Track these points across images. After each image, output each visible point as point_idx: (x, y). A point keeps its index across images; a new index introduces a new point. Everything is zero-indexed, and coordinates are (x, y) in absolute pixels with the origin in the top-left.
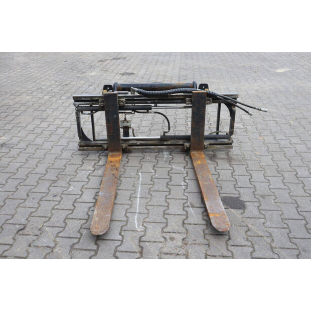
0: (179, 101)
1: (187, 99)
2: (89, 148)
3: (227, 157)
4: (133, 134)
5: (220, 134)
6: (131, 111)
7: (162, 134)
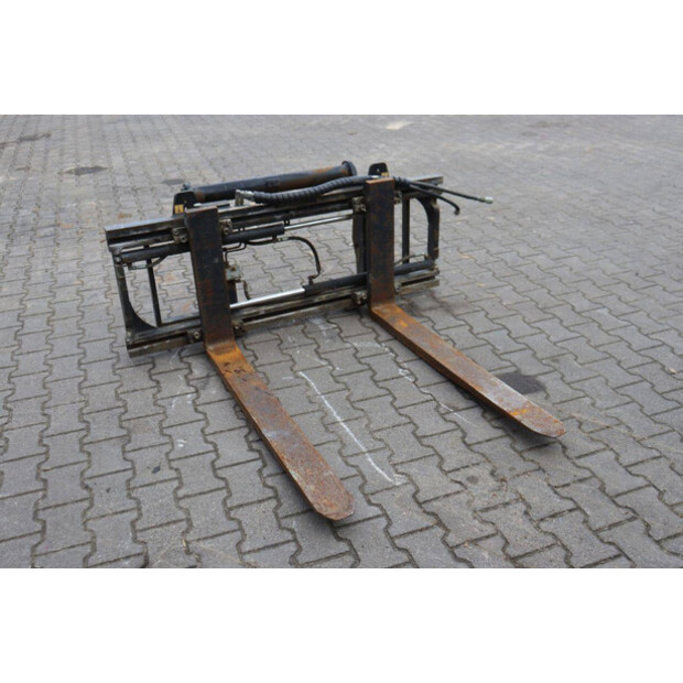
0: (337, 206)
1: (356, 199)
2: (155, 345)
3: (434, 304)
4: (246, 293)
5: (412, 261)
6: (237, 244)
7: (307, 283)
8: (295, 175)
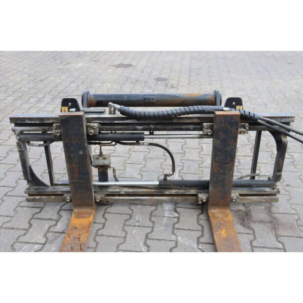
0: (191, 127)
1: (205, 124)
2: (44, 197)
3: (268, 218)
4: (115, 176)
5: (256, 178)
6: (110, 142)
7: (162, 178)
8: (169, 96)
